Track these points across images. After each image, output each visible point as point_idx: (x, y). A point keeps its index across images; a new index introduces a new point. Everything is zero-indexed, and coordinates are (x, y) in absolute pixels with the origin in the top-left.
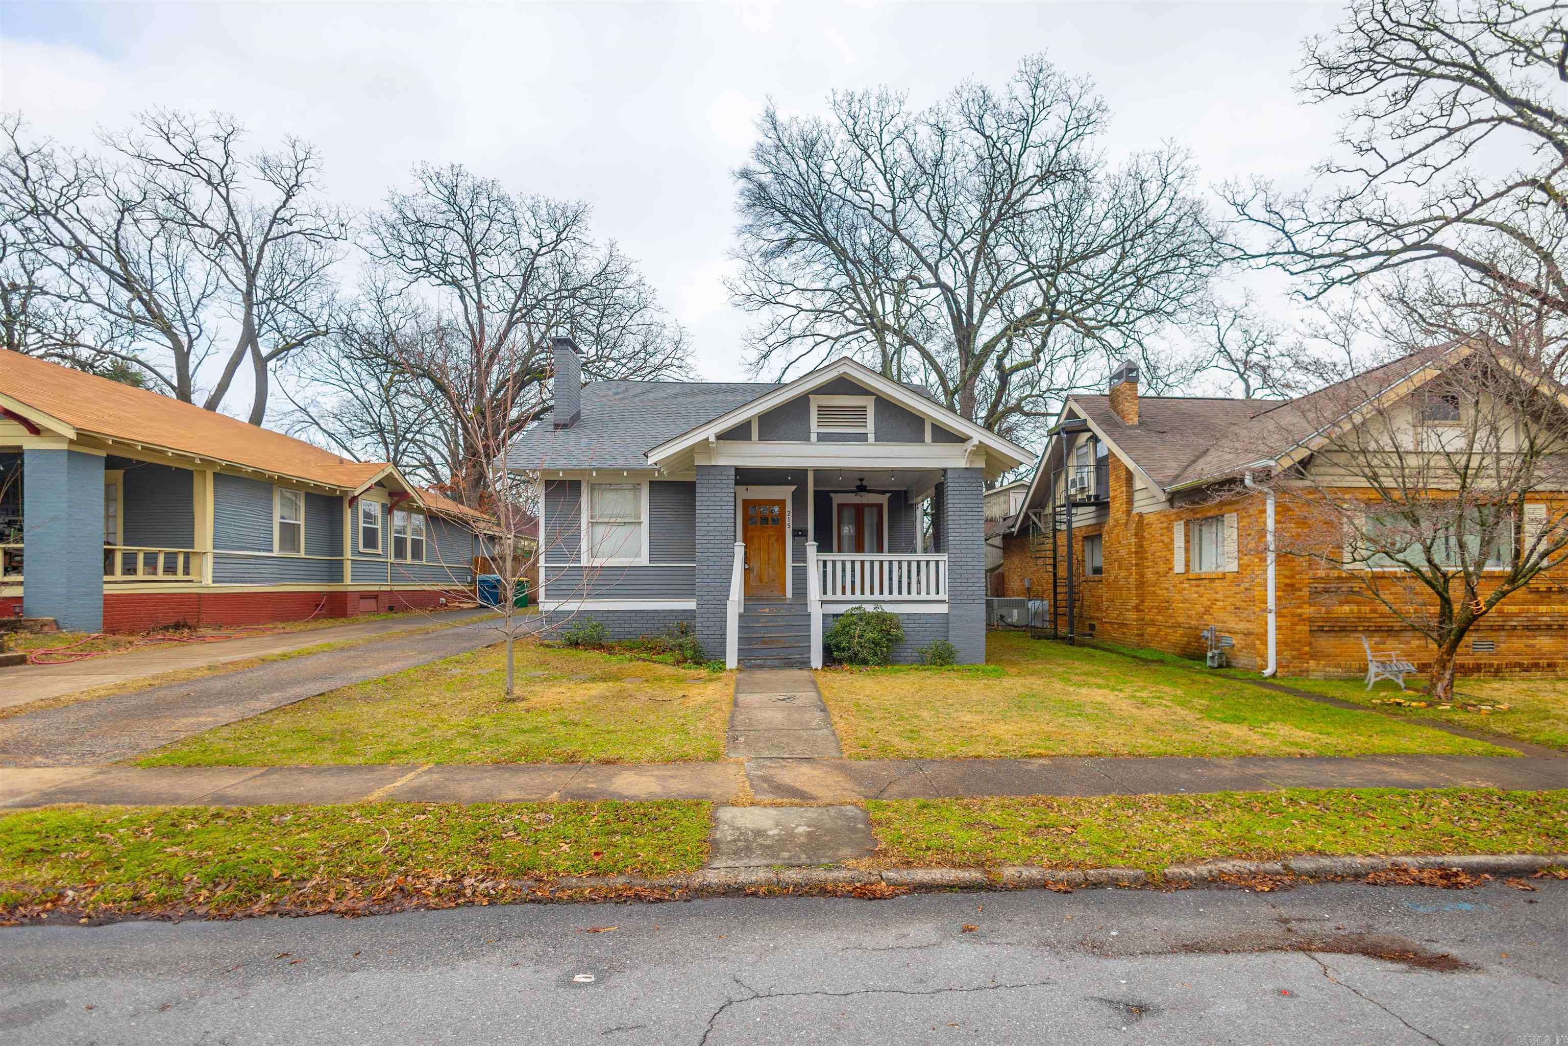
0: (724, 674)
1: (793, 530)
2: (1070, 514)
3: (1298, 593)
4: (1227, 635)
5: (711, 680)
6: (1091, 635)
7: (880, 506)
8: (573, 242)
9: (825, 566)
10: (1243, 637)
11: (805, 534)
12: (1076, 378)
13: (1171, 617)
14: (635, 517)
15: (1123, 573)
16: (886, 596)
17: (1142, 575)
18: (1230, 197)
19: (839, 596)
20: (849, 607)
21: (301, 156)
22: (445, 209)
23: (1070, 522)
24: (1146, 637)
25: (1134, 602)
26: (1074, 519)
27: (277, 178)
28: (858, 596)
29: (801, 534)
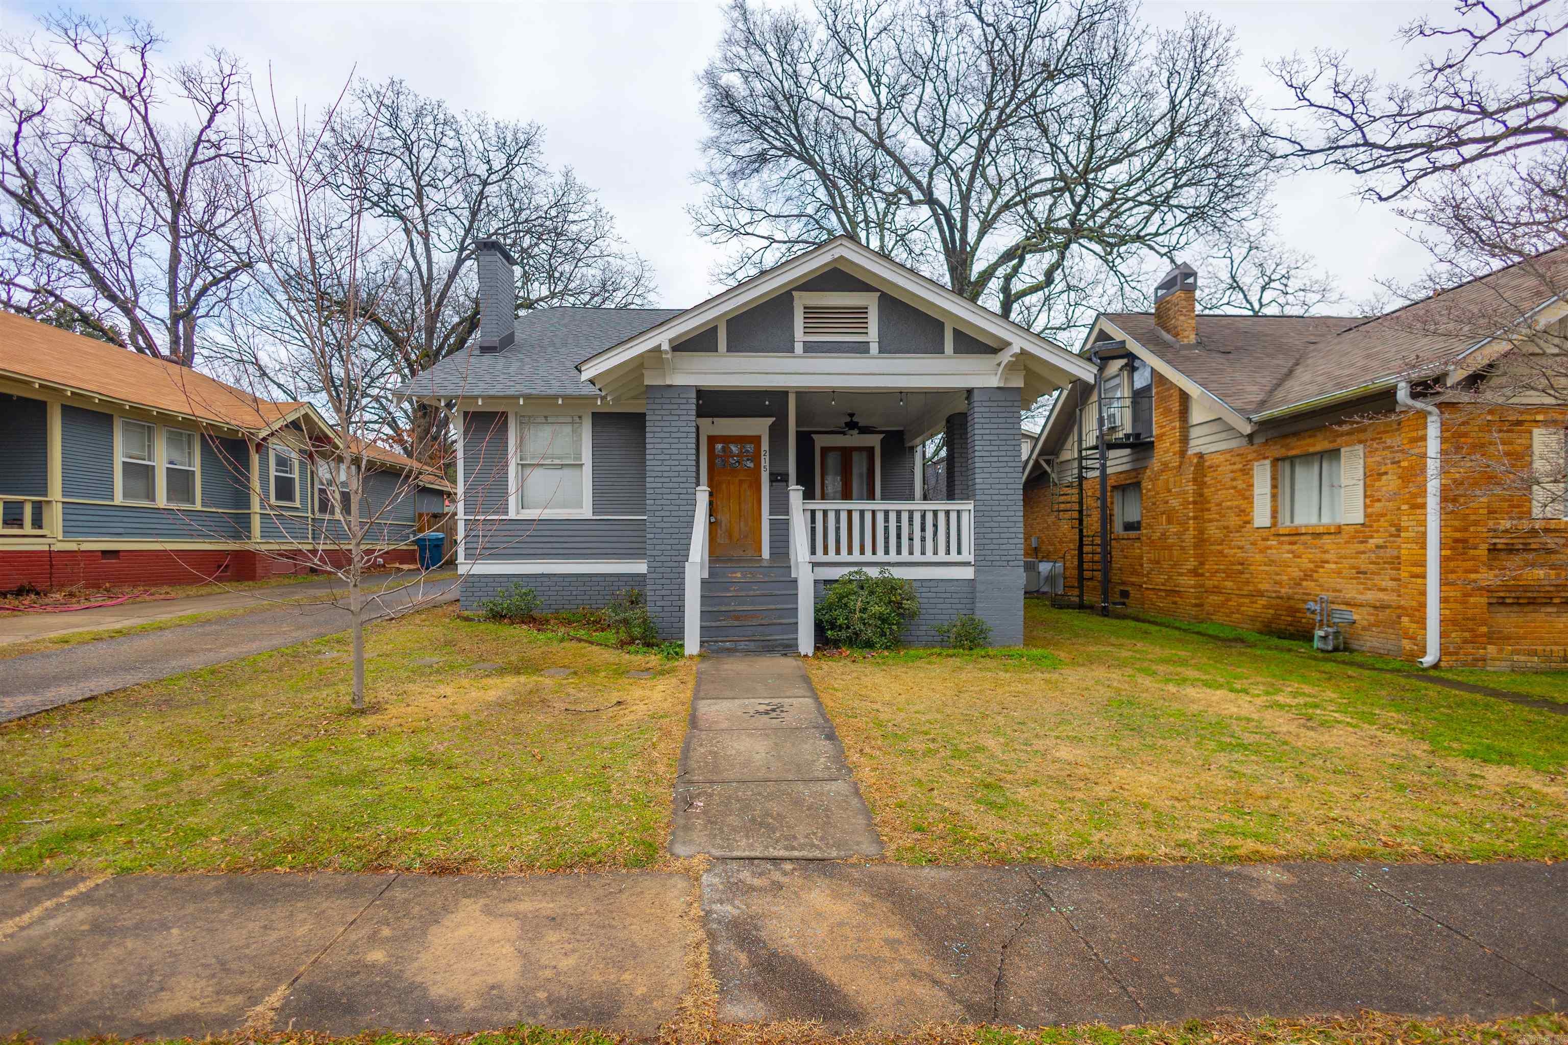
0: (681, 662)
1: (771, 474)
2: (1104, 457)
3: (1472, 552)
4: (1344, 607)
5: (662, 673)
6: (1124, 604)
7: (871, 450)
8: (524, 167)
9: (813, 520)
10: (1371, 610)
11: (785, 479)
12: (1075, 316)
13: (1248, 582)
14: (575, 459)
15: (1173, 529)
16: (893, 557)
17: (1201, 532)
18: (1287, 78)
19: (832, 557)
20: (846, 570)
21: (227, 71)
22: (389, 135)
23: (1104, 467)
24: (1207, 608)
25: (1192, 564)
26: (1109, 463)
27: (201, 95)
28: (856, 557)
29: (779, 478)
